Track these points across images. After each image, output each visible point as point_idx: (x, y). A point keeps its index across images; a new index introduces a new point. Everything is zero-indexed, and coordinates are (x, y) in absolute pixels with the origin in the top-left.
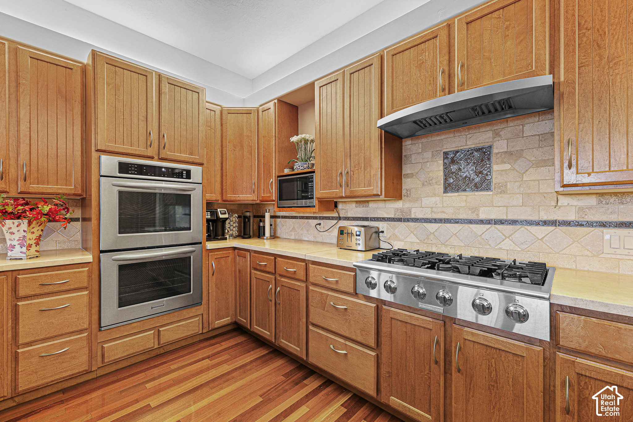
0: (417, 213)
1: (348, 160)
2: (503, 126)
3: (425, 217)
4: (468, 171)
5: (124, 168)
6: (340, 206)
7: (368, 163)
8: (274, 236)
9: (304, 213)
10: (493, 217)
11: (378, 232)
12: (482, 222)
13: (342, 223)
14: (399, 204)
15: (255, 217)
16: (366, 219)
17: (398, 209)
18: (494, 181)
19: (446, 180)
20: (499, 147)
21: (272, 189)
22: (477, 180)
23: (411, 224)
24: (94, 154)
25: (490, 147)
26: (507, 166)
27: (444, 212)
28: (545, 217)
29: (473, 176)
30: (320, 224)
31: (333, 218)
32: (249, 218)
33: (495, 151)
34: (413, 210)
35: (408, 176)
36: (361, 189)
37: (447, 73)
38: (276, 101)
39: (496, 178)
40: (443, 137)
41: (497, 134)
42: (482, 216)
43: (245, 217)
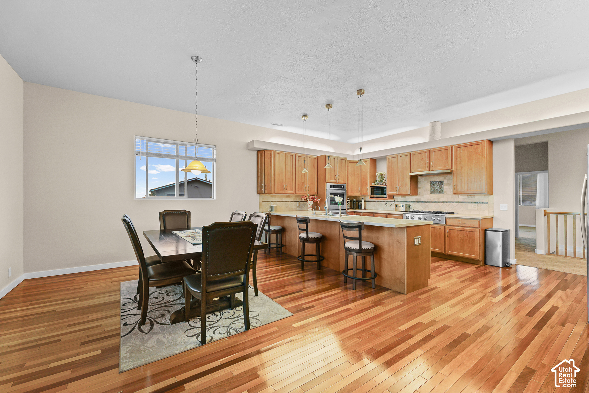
0: (422, 200)
1: (399, 183)
2: (446, 176)
3: (425, 201)
4: (437, 187)
5: (331, 186)
6: (395, 197)
7: (406, 185)
8: (365, 209)
9: (379, 200)
10: (444, 201)
11: (409, 206)
12: (441, 202)
13: (396, 203)
14: (416, 197)
15: (357, 201)
16: (405, 202)
17: (416, 199)
18: (444, 191)
19: (431, 190)
20: (445, 182)
21: (368, 191)
22: (440, 190)
23: (421, 203)
24: (325, 183)
25: (443, 181)
26: (447, 187)
27: (431, 199)
28: (456, 201)
29: (439, 189)
30: (386, 204)
31: (392, 202)
32: (355, 201)
33: (444, 182)
34: (421, 199)
35: (419, 188)
36: (404, 193)
37: (429, 163)
38: (370, 159)
39: (445, 190)
40: (430, 177)
41: (445, 178)
42: (441, 201)
43: (354, 201)
